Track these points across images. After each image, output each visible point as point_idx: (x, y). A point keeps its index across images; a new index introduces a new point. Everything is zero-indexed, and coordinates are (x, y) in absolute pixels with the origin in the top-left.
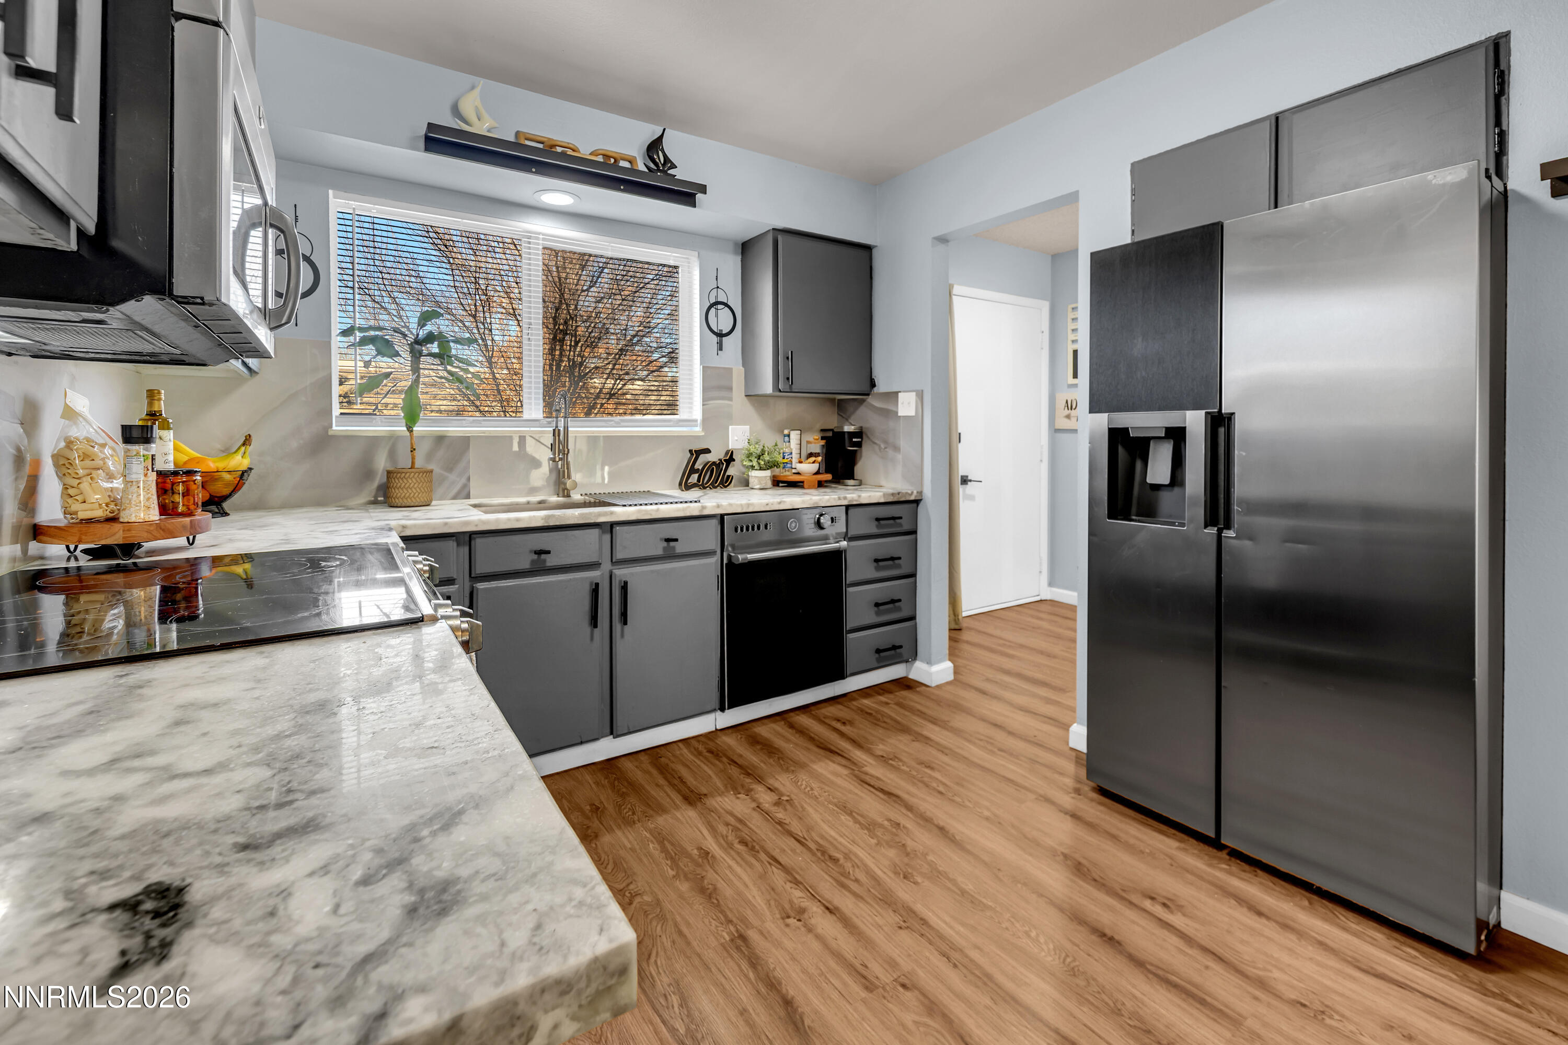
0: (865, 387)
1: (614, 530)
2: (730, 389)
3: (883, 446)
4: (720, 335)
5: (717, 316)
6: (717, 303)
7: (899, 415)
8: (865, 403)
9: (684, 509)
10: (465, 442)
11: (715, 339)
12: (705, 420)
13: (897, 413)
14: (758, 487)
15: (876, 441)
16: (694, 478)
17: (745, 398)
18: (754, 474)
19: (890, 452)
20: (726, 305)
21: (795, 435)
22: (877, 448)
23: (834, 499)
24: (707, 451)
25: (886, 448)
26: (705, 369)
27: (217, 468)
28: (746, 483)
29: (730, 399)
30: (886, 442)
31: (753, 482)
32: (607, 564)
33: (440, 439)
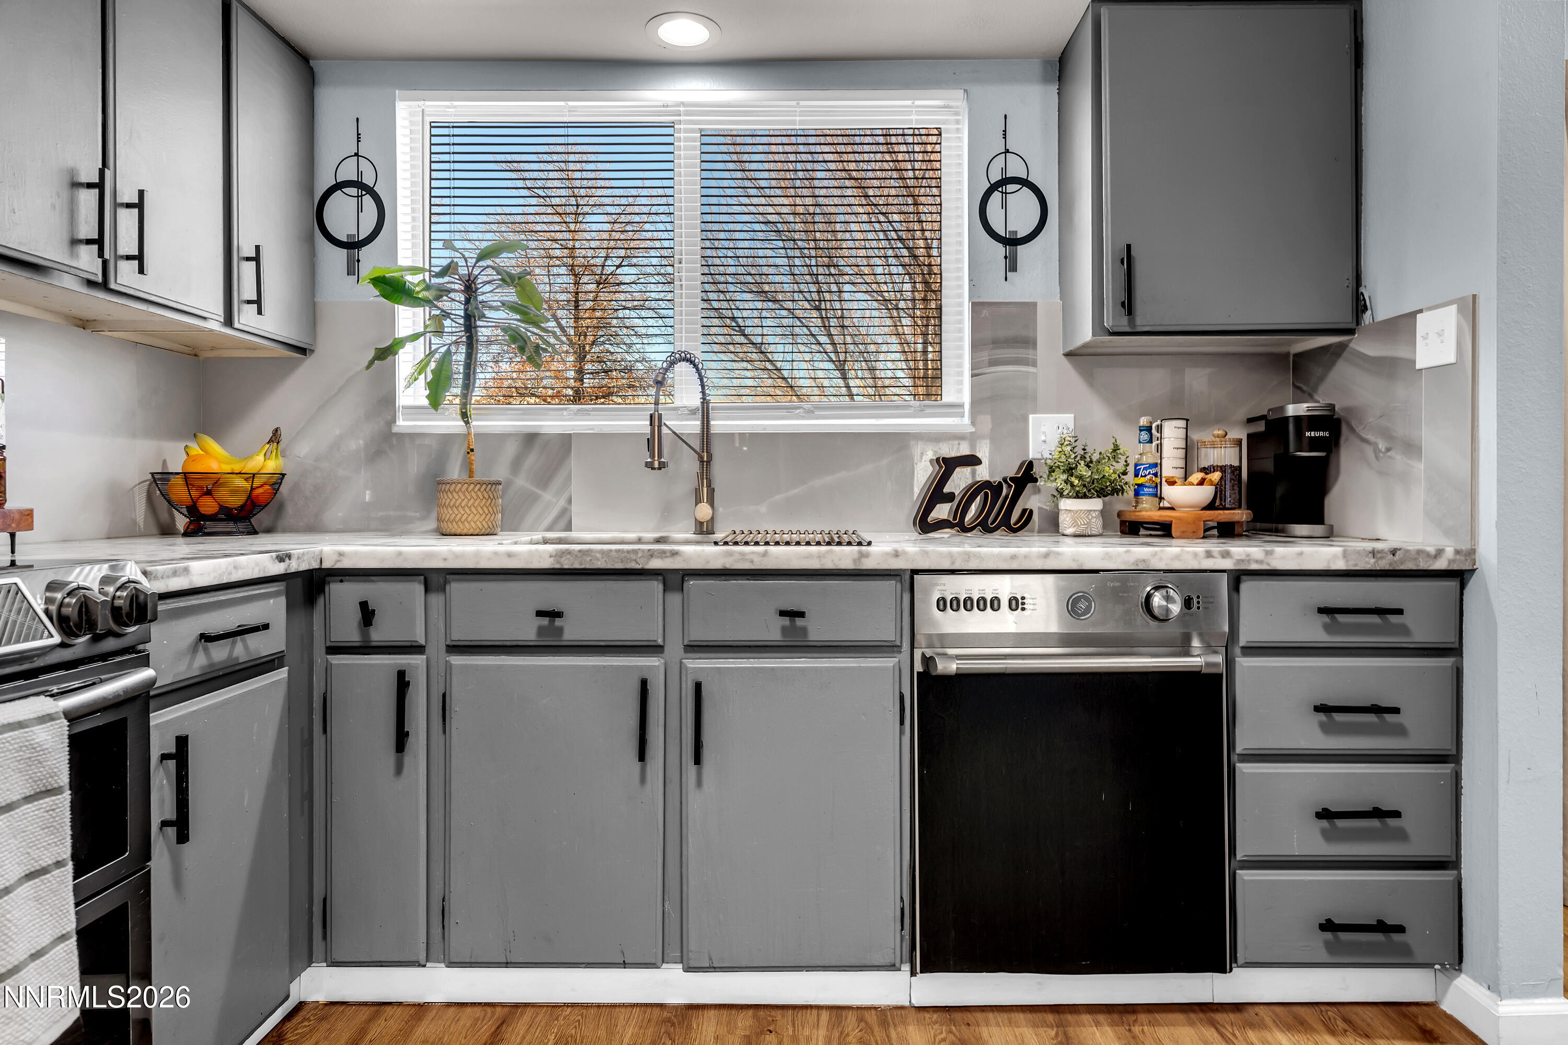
0: (1344, 318)
1: (685, 585)
2: (1029, 342)
3: (1382, 446)
4: (1012, 242)
5: (1004, 205)
6: (1005, 181)
7: (1419, 366)
8: (1345, 354)
9: (820, 556)
10: (566, 441)
11: (1000, 250)
12: (977, 403)
13: (1414, 362)
14: (1070, 531)
15: (1370, 437)
16: (942, 511)
17: (1065, 361)
18: (1066, 504)
19: (1399, 459)
20: (1025, 183)
21: (1172, 433)
22: (1369, 450)
23: (1196, 555)
24: (972, 461)
25: (1388, 450)
26: (977, 307)
27: (233, 469)
28: (1052, 525)
29: (1034, 364)
30: (1387, 435)
31: (1065, 521)
32: (674, 648)
33: (530, 439)
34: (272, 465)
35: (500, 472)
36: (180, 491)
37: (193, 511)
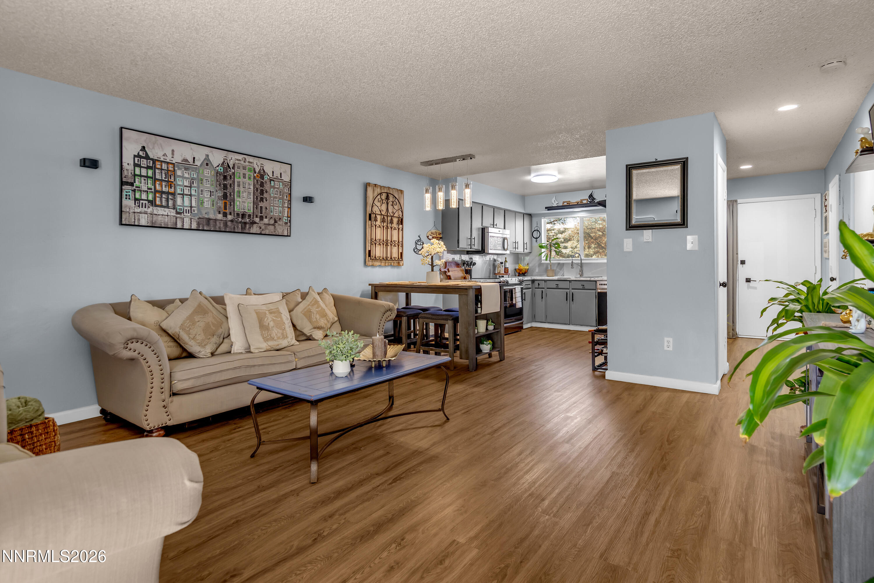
10: (563, 264)
27: (523, 268)
32: (571, 289)
33: (559, 264)
34: (528, 268)
35: (555, 268)
36: (518, 271)
37: (519, 273)
